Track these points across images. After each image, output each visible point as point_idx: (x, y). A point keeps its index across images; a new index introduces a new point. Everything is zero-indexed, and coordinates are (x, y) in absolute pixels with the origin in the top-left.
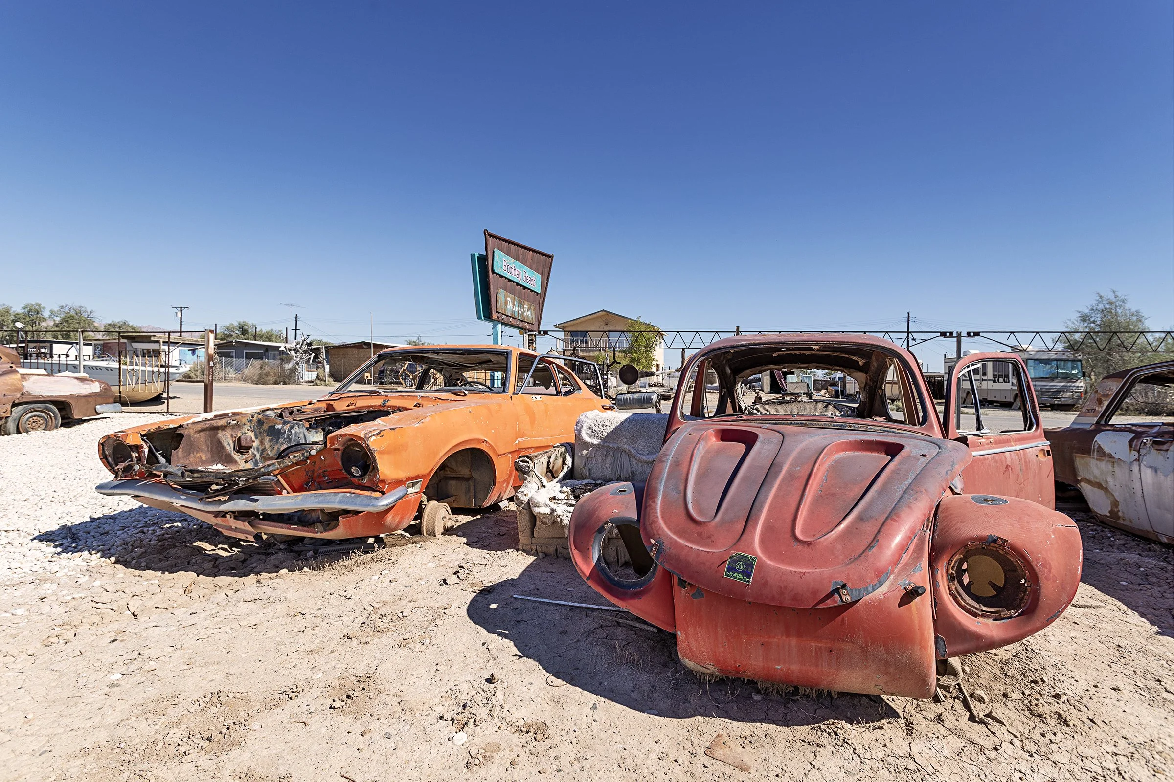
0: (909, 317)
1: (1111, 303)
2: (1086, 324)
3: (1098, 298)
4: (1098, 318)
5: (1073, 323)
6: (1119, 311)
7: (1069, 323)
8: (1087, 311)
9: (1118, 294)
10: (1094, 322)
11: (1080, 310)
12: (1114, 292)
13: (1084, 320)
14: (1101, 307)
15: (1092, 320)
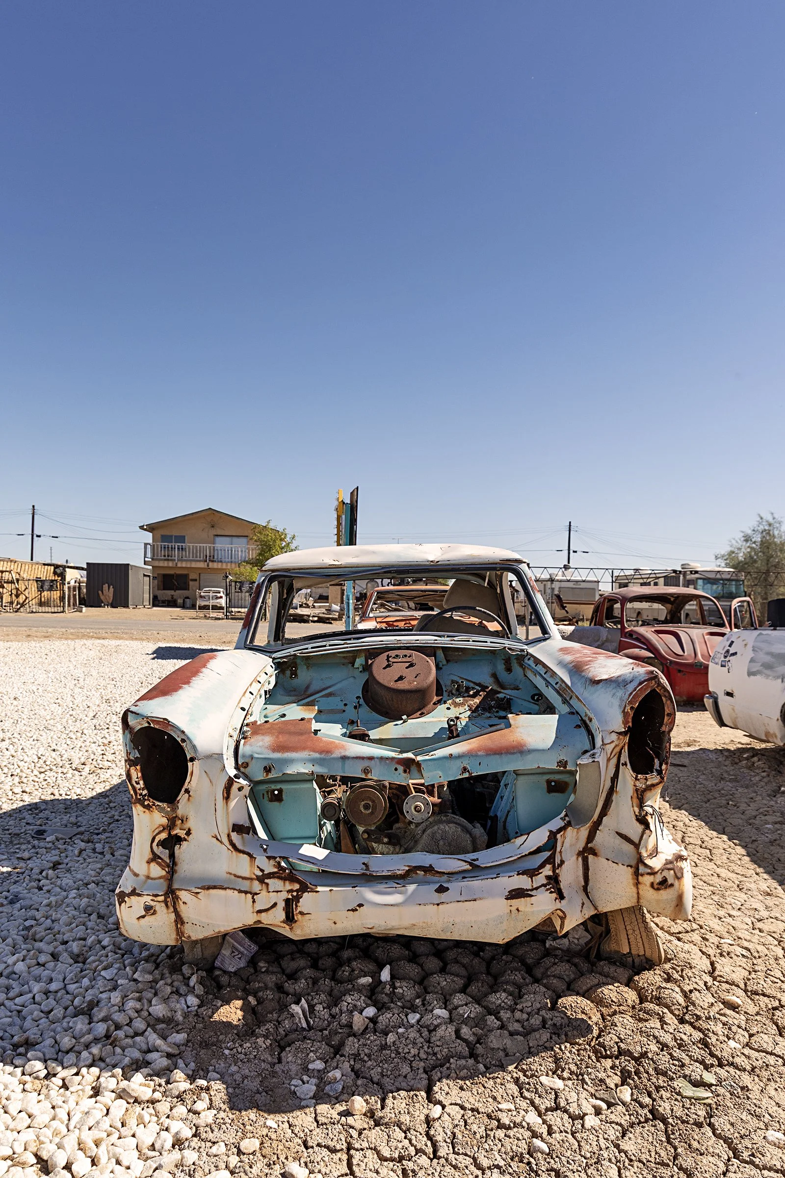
0: (570, 526)
1: (770, 525)
2: (748, 544)
3: (759, 519)
4: (758, 538)
5: (737, 542)
6: (776, 533)
7: (734, 542)
8: (749, 532)
9: (776, 516)
10: (755, 543)
11: (744, 530)
12: (772, 514)
13: (746, 541)
14: (761, 528)
15: (753, 540)
